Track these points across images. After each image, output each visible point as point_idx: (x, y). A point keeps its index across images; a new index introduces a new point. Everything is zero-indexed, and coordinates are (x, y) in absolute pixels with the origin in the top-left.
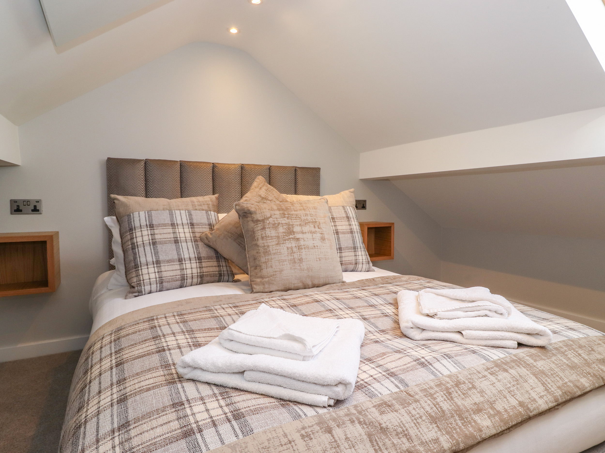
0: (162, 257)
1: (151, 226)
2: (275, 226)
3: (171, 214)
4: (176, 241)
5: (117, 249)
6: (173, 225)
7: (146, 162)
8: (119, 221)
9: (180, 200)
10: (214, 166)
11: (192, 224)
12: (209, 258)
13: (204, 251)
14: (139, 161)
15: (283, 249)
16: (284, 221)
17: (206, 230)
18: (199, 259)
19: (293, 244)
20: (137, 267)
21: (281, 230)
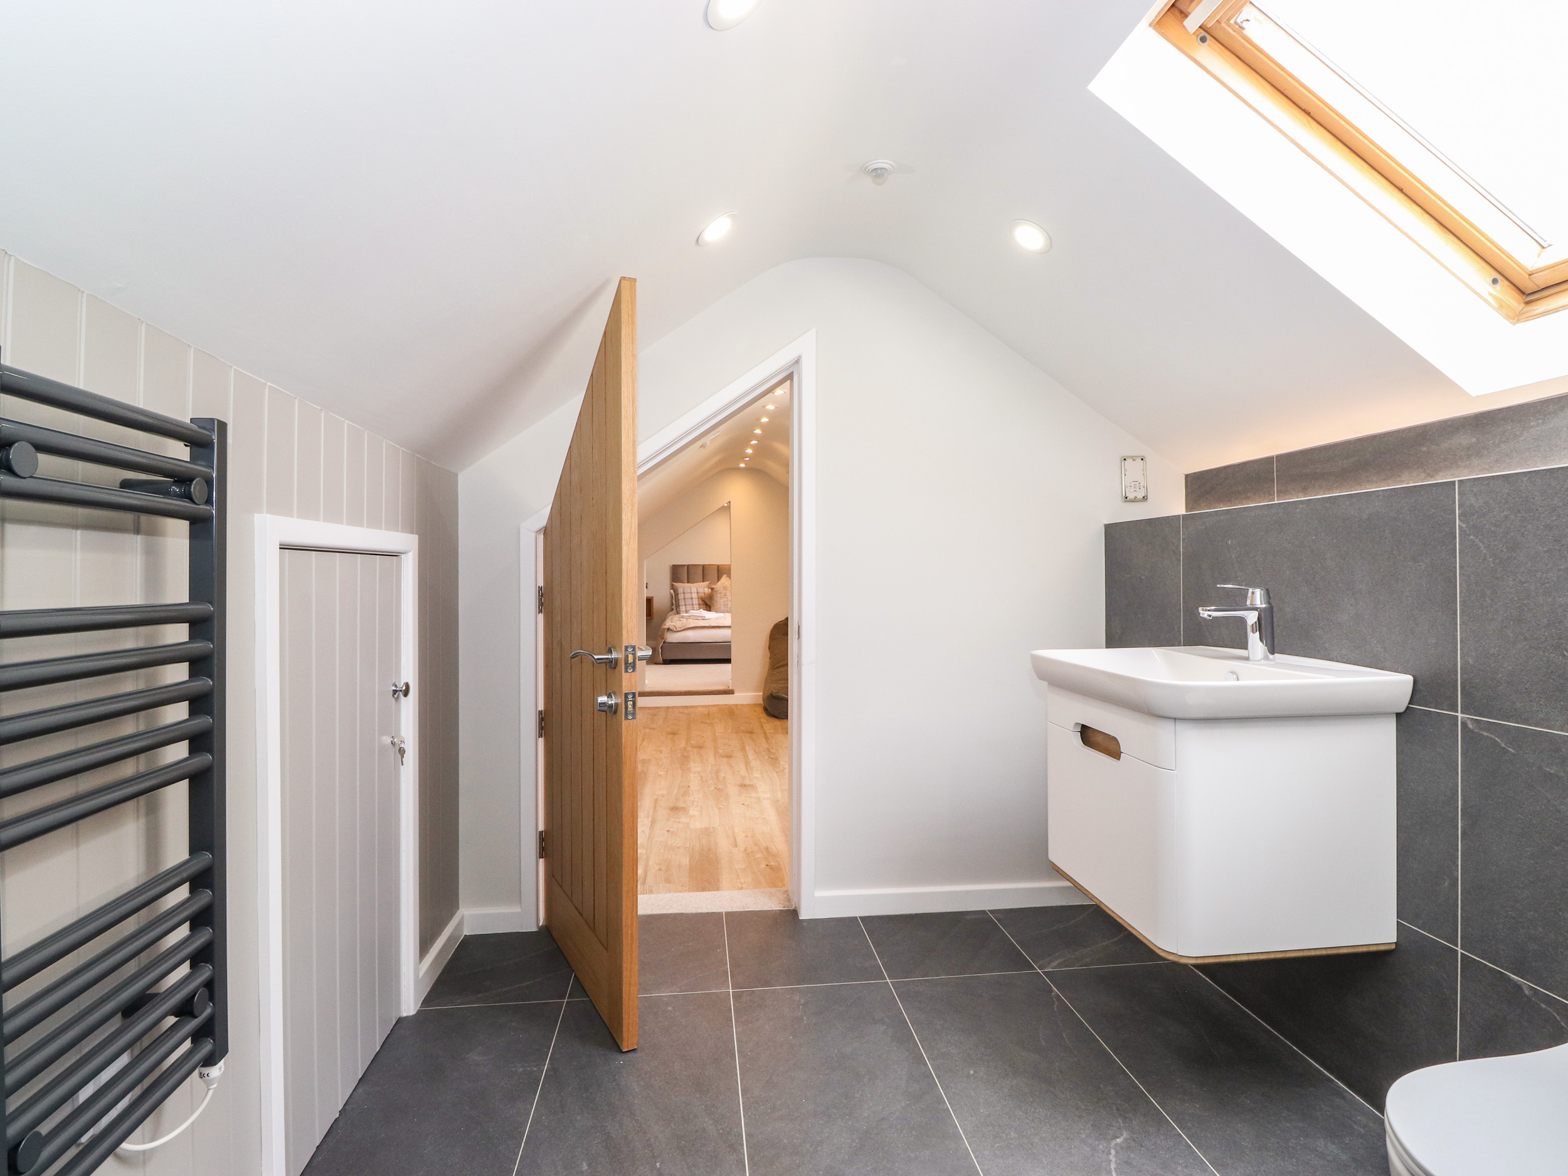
0: (687, 603)
1: (684, 593)
2: (721, 593)
3: (691, 589)
4: (692, 598)
5: (674, 602)
6: (691, 593)
7: (688, 566)
8: (674, 591)
9: (703, 583)
10: (718, 566)
11: (698, 593)
12: (703, 605)
13: (701, 602)
14: (685, 565)
15: (722, 601)
16: (724, 592)
17: (703, 595)
18: (699, 604)
19: (725, 599)
20: (679, 606)
21: (722, 595)
